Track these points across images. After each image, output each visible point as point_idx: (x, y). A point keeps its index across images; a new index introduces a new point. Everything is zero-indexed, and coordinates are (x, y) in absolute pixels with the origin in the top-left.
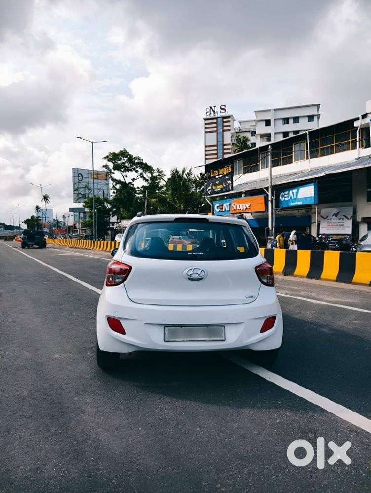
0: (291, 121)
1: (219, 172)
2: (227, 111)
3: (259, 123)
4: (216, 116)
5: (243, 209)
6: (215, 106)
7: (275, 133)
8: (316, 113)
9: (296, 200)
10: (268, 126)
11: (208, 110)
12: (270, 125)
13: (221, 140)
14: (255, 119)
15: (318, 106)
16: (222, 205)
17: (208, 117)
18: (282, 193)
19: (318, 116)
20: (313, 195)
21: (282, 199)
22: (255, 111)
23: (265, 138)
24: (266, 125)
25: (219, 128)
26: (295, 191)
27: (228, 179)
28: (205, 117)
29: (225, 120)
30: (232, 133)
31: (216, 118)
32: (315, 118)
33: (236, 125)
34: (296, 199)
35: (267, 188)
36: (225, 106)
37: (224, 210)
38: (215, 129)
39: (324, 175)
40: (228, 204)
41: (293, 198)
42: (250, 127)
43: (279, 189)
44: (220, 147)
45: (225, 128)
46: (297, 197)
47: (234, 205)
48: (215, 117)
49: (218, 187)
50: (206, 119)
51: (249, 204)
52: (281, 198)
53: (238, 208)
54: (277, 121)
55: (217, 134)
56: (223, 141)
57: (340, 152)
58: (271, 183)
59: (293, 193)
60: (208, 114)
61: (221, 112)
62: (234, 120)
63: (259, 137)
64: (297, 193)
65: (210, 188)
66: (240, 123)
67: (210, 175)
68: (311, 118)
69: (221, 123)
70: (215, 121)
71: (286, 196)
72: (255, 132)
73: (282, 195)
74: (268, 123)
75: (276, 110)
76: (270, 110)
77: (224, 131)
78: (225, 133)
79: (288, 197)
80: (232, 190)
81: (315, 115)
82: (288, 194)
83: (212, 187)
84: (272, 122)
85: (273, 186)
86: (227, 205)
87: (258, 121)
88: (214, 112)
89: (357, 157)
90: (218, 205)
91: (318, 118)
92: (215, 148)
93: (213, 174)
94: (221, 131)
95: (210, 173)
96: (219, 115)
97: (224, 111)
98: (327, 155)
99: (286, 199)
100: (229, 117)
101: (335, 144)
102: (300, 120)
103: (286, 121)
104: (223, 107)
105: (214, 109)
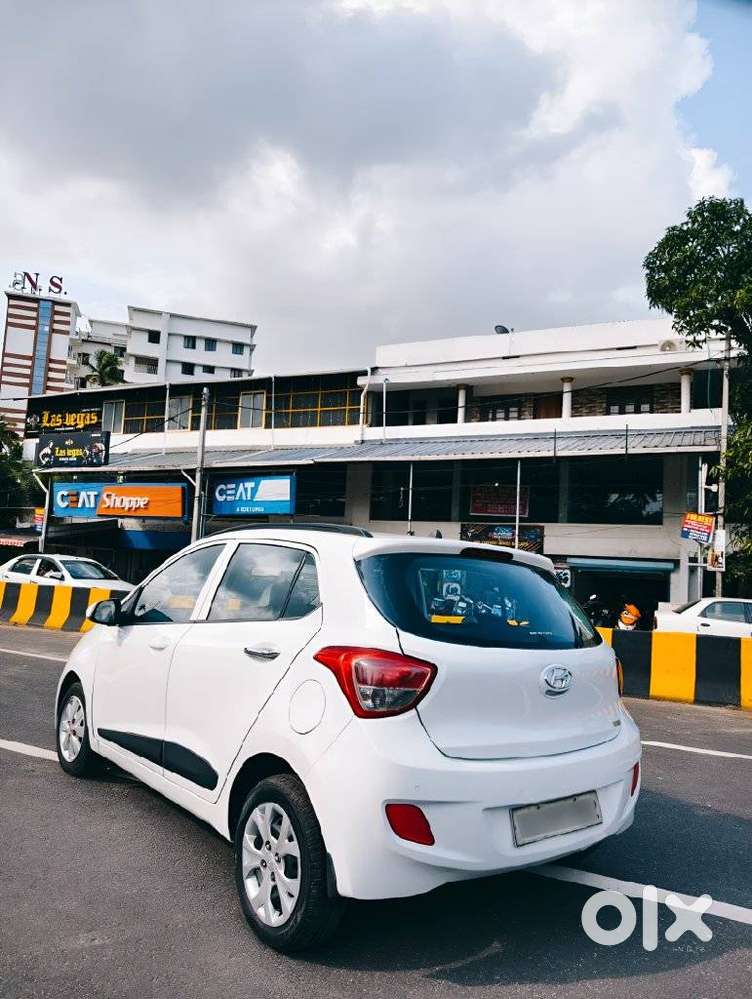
0: (200, 344)
1: (64, 418)
2: (63, 291)
3: (133, 333)
4: (38, 294)
5: (130, 509)
6: (37, 274)
7: (167, 361)
8: (248, 341)
9: (251, 502)
10: (154, 342)
11: (19, 278)
12: (158, 342)
13: (45, 349)
14: (126, 321)
15: (253, 328)
16: (78, 495)
17: (19, 293)
18: (223, 486)
19: (252, 348)
20: (288, 498)
21: (220, 498)
22: (129, 307)
23: (145, 367)
24: (150, 341)
25: (41, 322)
26: (250, 485)
27: (97, 440)
28: (11, 291)
29: (58, 308)
30: (71, 340)
31: (37, 300)
32: (246, 350)
33: (82, 326)
34: (251, 500)
35: (192, 472)
36: (61, 280)
37: (80, 505)
38: (32, 323)
39: (312, 462)
40: (92, 494)
41: (244, 498)
42: (111, 336)
43: (217, 477)
44: (41, 364)
45: (56, 326)
46: (253, 496)
47: (108, 496)
48: (33, 296)
49: (69, 452)
50: (10, 297)
51: (147, 499)
52: (217, 494)
53: (118, 504)
54: (173, 338)
55: (36, 334)
56: (49, 352)
57: (329, 424)
58: (202, 462)
59: (246, 490)
60: (18, 287)
61: (50, 290)
62: (78, 314)
63: (132, 361)
64: (254, 490)
65: (47, 450)
66: (91, 322)
67: (41, 421)
68: (238, 347)
69: (48, 313)
70: (35, 305)
71: (229, 492)
72: (124, 349)
73: (222, 490)
74: (154, 337)
75: (172, 316)
76: (160, 314)
77: (54, 331)
78: (55, 335)
79: (235, 495)
80: (106, 463)
81: (247, 345)
82: (236, 489)
83: (53, 450)
84: (163, 338)
85: (206, 469)
86: (88, 496)
87: (134, 329)
88: (34, 285)
89: (359, 439)
90: (66, 493)
91: (252, 350)
92: (29, 363)
93: (49, 421)
94: (47, 329)
95: (41, 417)
96: (44, 294)
97: (57, 290)
98: (305, 425)
99: (229, 498)
100: (68, 305)
101: (319, 409)
102: (219, 346)
103: (191, 342)
104: (56, 280)
105: (34, 279)
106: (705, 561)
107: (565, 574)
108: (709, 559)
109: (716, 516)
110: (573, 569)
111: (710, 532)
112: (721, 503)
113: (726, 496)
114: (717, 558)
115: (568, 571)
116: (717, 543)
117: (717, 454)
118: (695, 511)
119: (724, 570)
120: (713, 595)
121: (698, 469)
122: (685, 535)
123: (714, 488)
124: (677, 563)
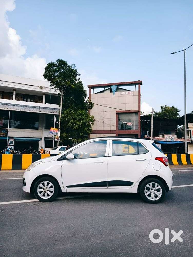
106: (55, 138)
107: (13, 142)
108: (56, 138)
109: (58, 129)
110: (14, 140)
111: (57, 132)
112: (59, 126)
113: (60, 125)
114: (58, 138)
115: (13, 141)
116: (58, 134)
117: (59, 115)
118: (53, 127)
119: (60, 140)
120: (62, 146)
121: (54, 118)
122: (51, 133)
123: (57, 122)
124: (41, 139)
